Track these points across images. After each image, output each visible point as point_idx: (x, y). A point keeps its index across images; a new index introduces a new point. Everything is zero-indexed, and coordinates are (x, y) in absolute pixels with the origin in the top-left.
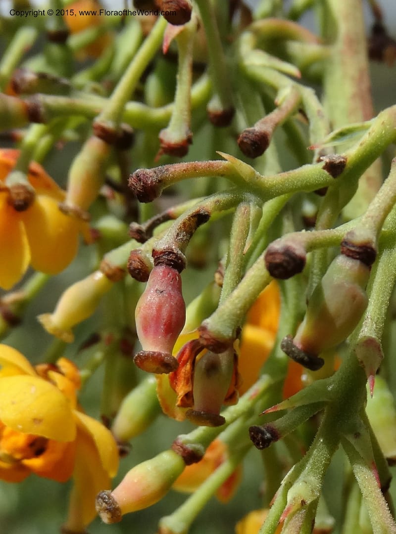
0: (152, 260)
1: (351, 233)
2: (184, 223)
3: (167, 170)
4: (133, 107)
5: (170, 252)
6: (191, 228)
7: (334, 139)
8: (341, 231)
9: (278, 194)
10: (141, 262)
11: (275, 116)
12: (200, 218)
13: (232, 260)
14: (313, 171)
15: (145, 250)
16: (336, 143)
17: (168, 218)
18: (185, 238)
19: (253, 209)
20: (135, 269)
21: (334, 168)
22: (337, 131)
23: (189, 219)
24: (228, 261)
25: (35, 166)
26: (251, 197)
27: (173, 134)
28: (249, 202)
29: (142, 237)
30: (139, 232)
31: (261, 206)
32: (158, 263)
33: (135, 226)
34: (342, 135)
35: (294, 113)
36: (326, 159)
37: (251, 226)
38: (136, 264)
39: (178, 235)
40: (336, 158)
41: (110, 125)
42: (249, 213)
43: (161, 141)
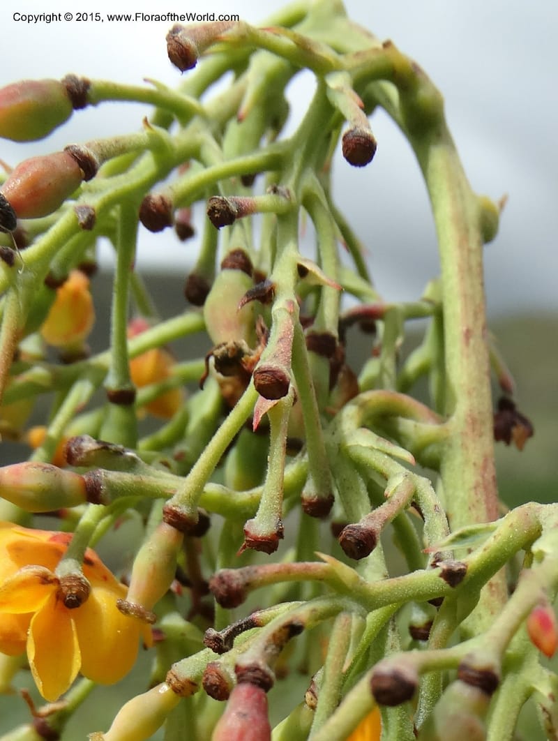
0: (233, 676)
1: (470, 656)
2: (274, 636)
3: (256, 572)
4: (212, 489)
5: (255, 669)
6: (282, 641)
7: (453, 541)
8: (459, 651)
9: (386, 604)
10: (220, 676)
11: (385, 510)
12: (292, 629)
13: (328, 679)
14: (427, 577)
15: (226, 662)
16: (455, 547)
17: (252, 624)
18: (275, 652)
19: (355, 621)
20: (212, 685)
21: (452, 576)
22: (456, 532)
23: (280, 630)
24: (323, 681)
25: (90, 553)
26: (355, 606)
27: (260, 526)
28: (351, 611)
29: (221, 647)
30: (217, 639)
31: (364, 617)
32: (241, 680)
33: (212, 632)
34: (462, 537)
35: (406, 507)
36: (442, 566)
37: (352, 640)
38: (213, 679)
39: (266, 649)
40: (455, 564)
41: (184, 510)
42: (350, 625)
43: (247, 533)
